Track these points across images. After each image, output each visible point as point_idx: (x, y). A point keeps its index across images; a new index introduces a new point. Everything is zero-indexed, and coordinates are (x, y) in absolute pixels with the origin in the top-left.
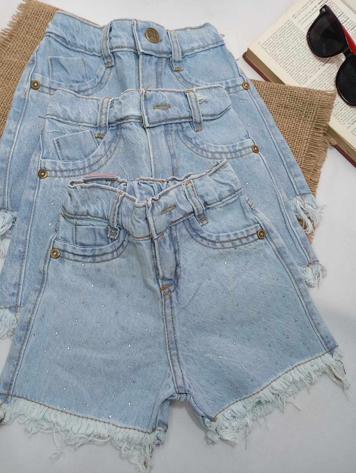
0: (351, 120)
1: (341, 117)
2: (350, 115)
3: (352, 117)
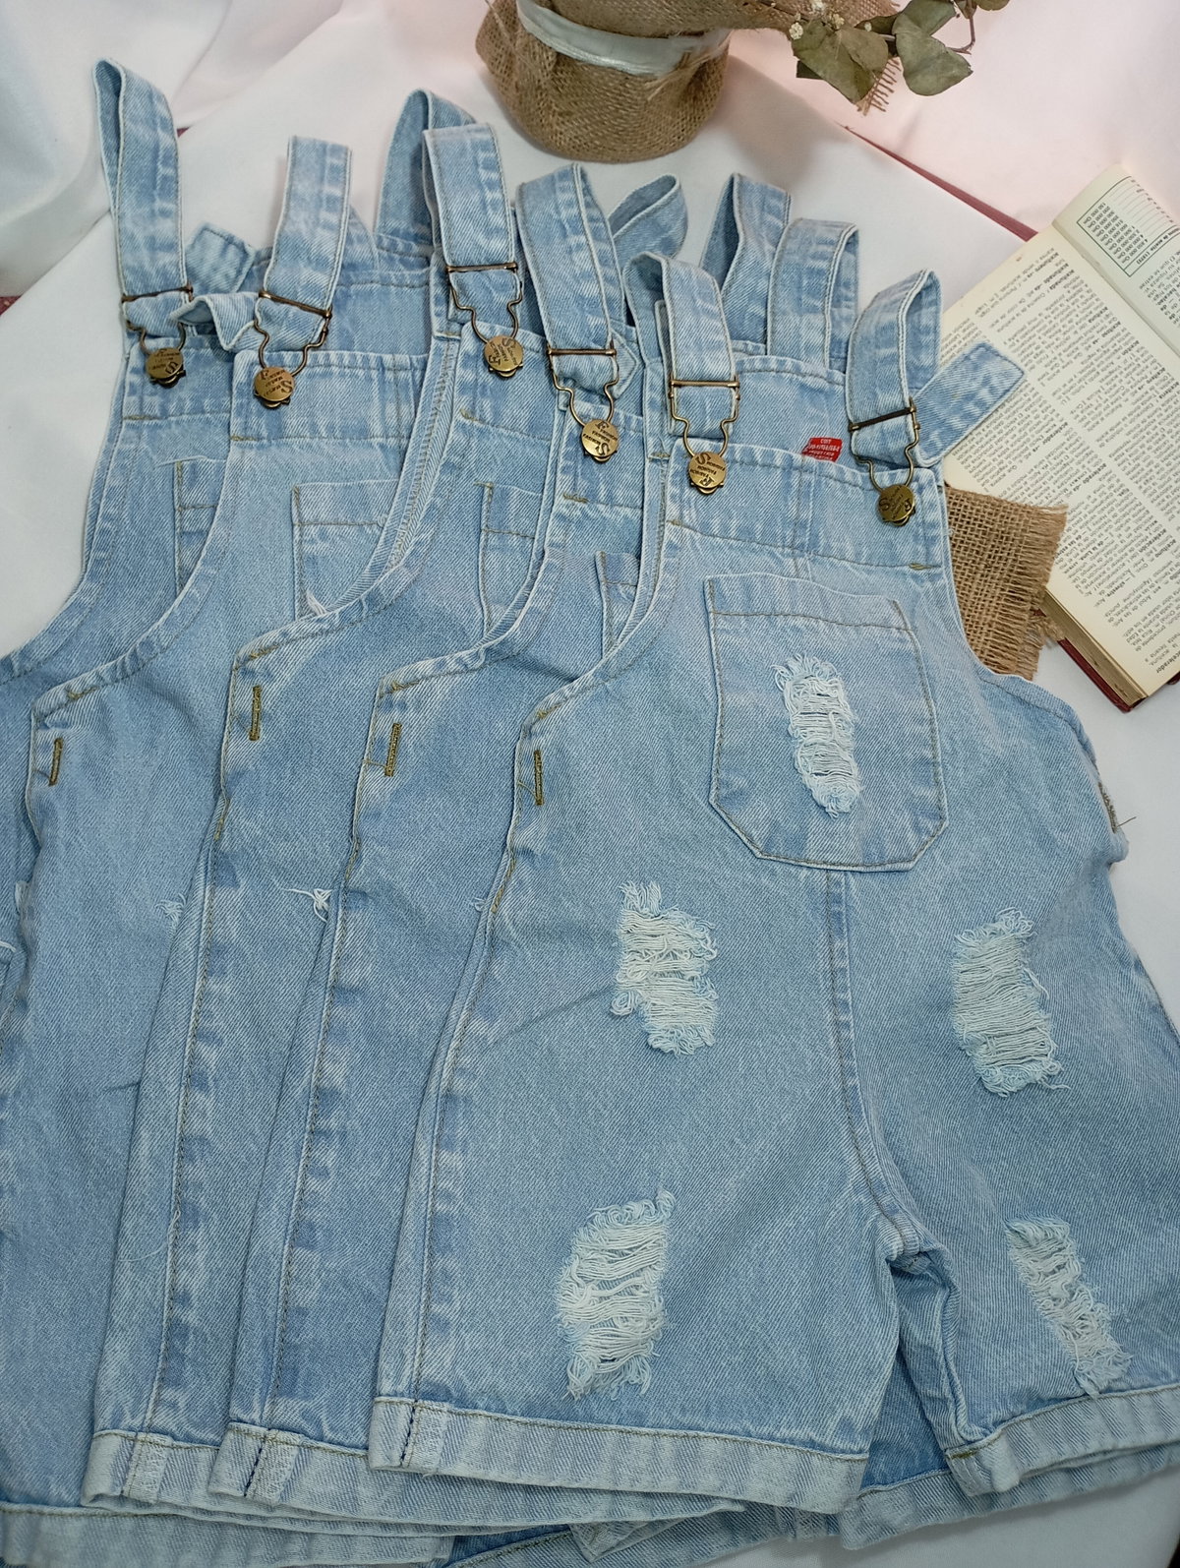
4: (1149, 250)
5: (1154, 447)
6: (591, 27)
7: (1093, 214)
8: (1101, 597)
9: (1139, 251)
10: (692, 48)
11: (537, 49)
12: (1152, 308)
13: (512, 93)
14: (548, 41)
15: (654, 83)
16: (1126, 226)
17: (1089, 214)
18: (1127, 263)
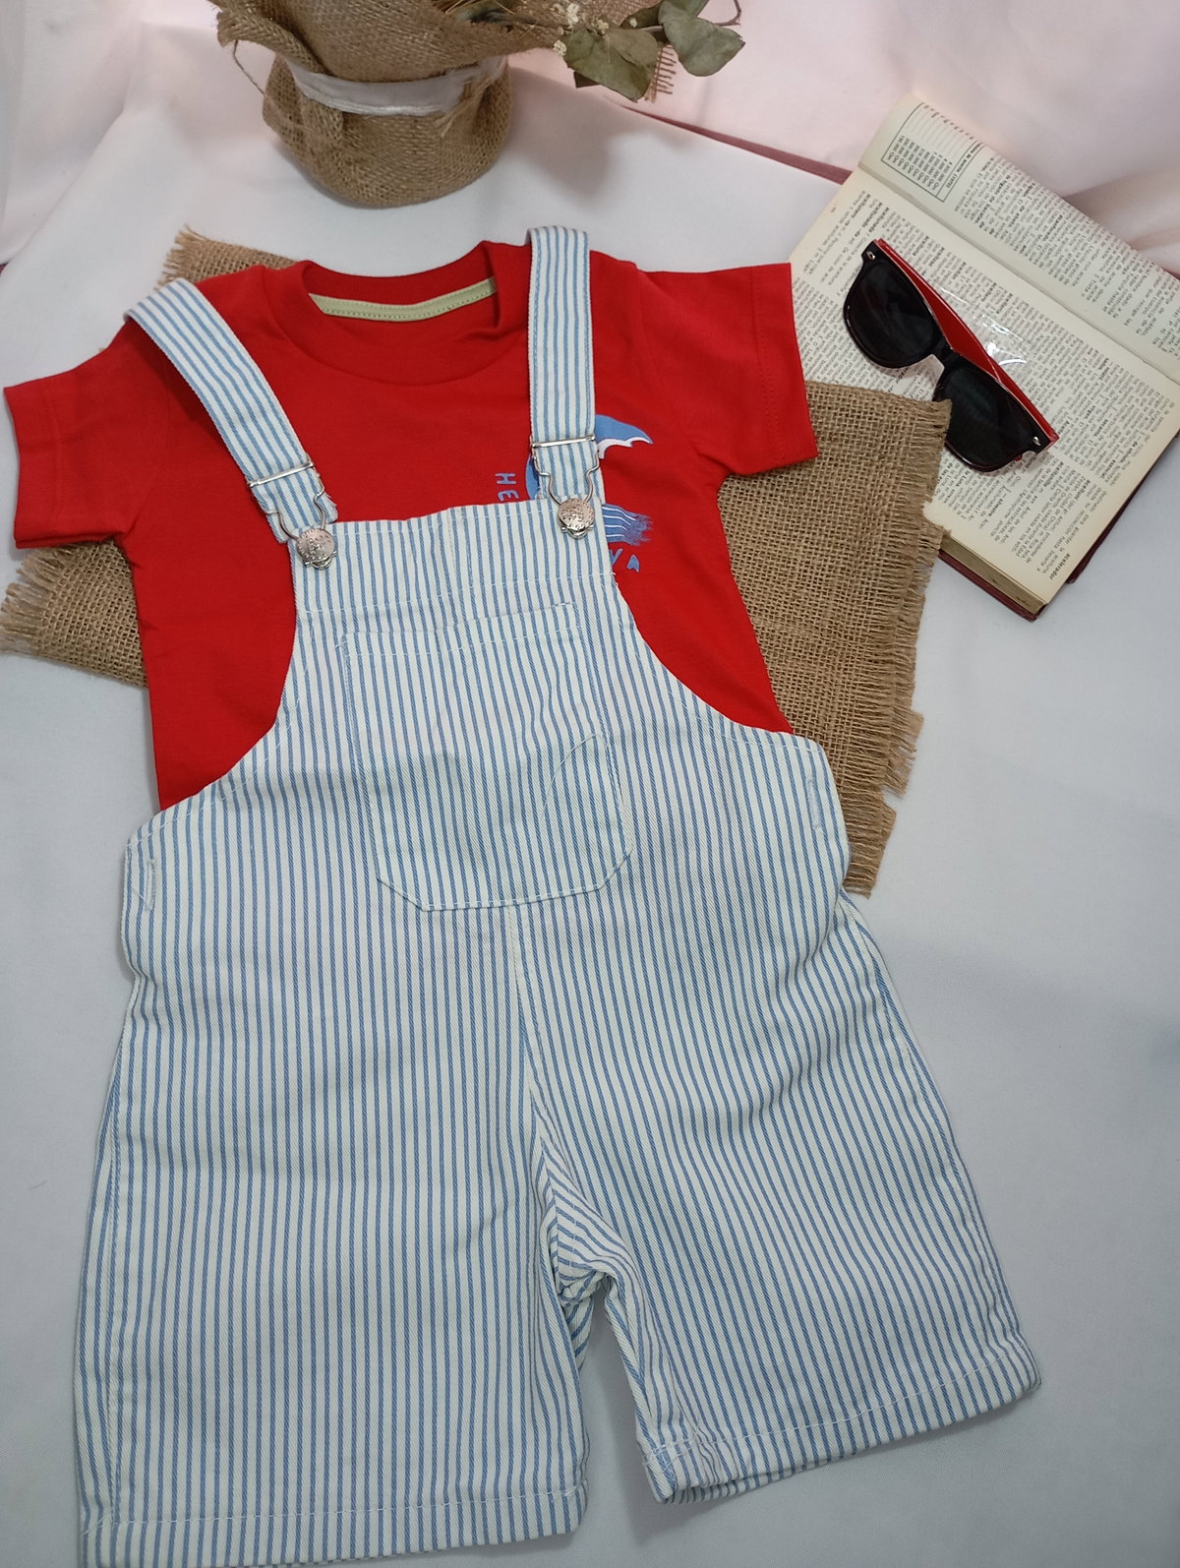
0: (986, 504)
1: (961, 500)
2: (981, 494)
3: (986, 497)
4: (955, 172)
6: (368, 81)
7: (895, 149)
8: (983, 518)
9: (946, 175)
10: (470, 79)
11: (322, 113)
12: (970, 228)
13: (310, 159)
14: (331, 104)
15: (444, 119)
16: (928, 154)
17: (891, 150)
18: (938, 189)
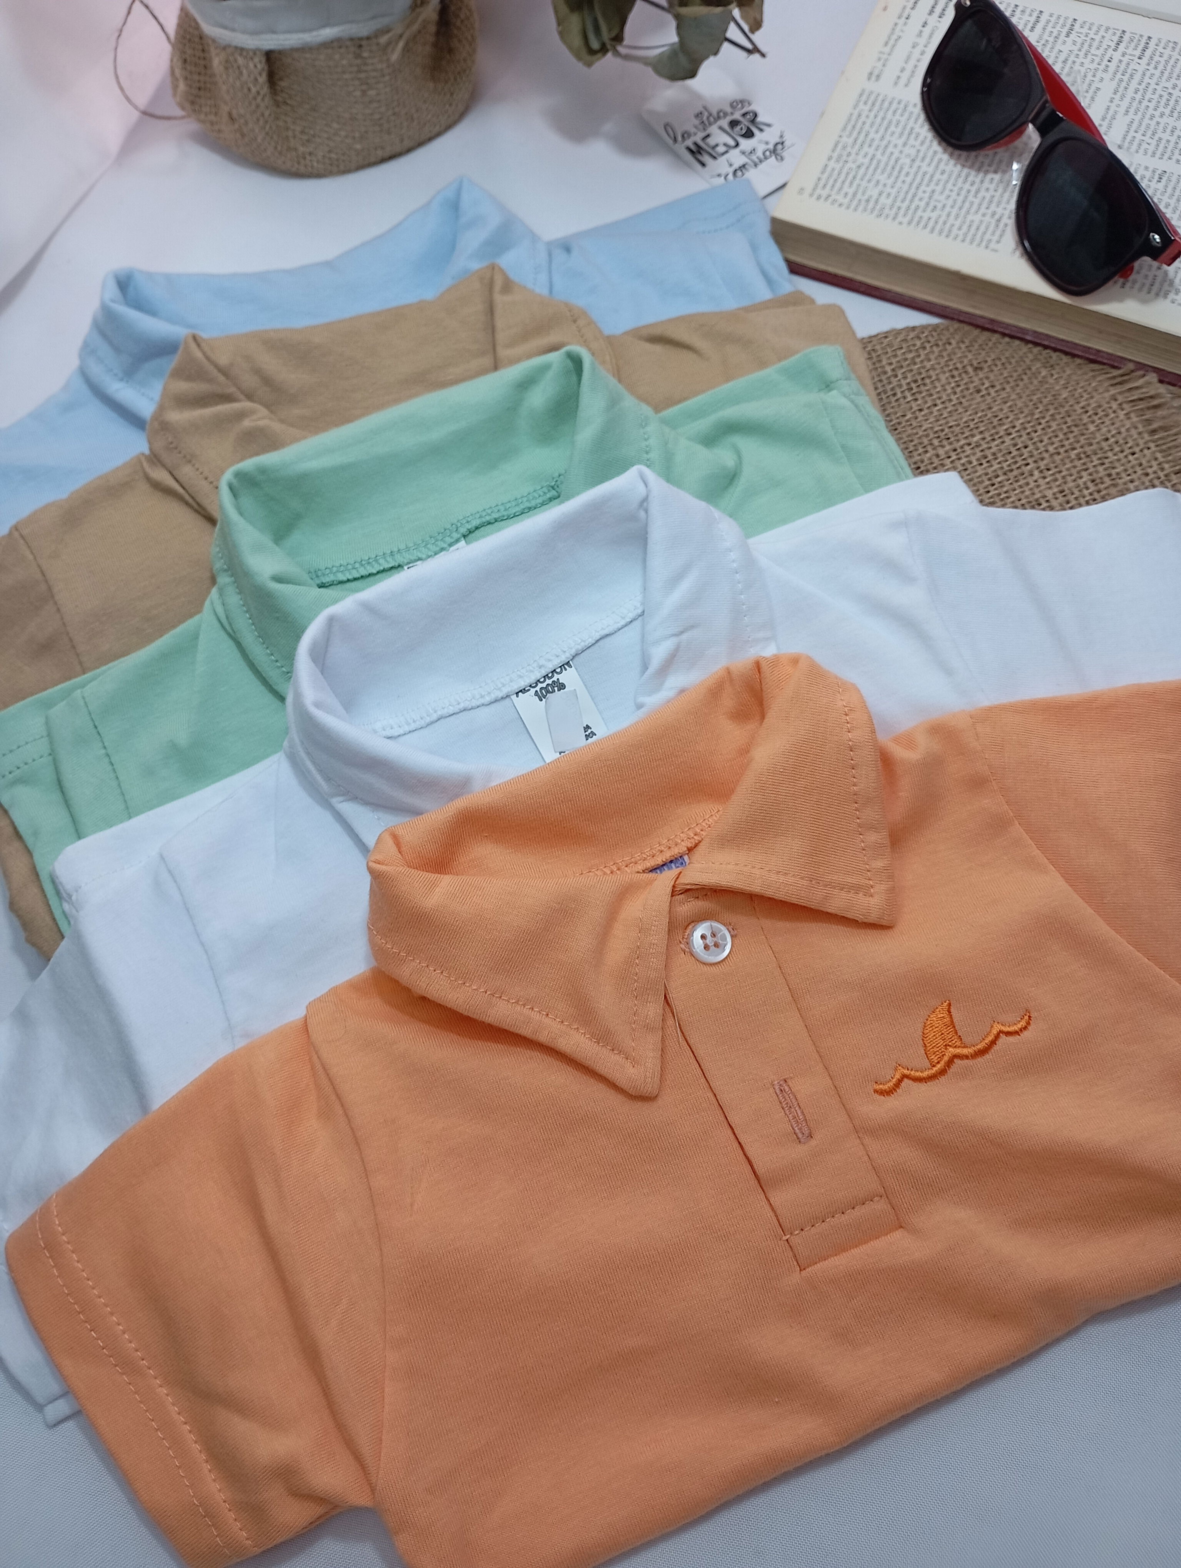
5: (1167, 111)
13: (229, 131)
